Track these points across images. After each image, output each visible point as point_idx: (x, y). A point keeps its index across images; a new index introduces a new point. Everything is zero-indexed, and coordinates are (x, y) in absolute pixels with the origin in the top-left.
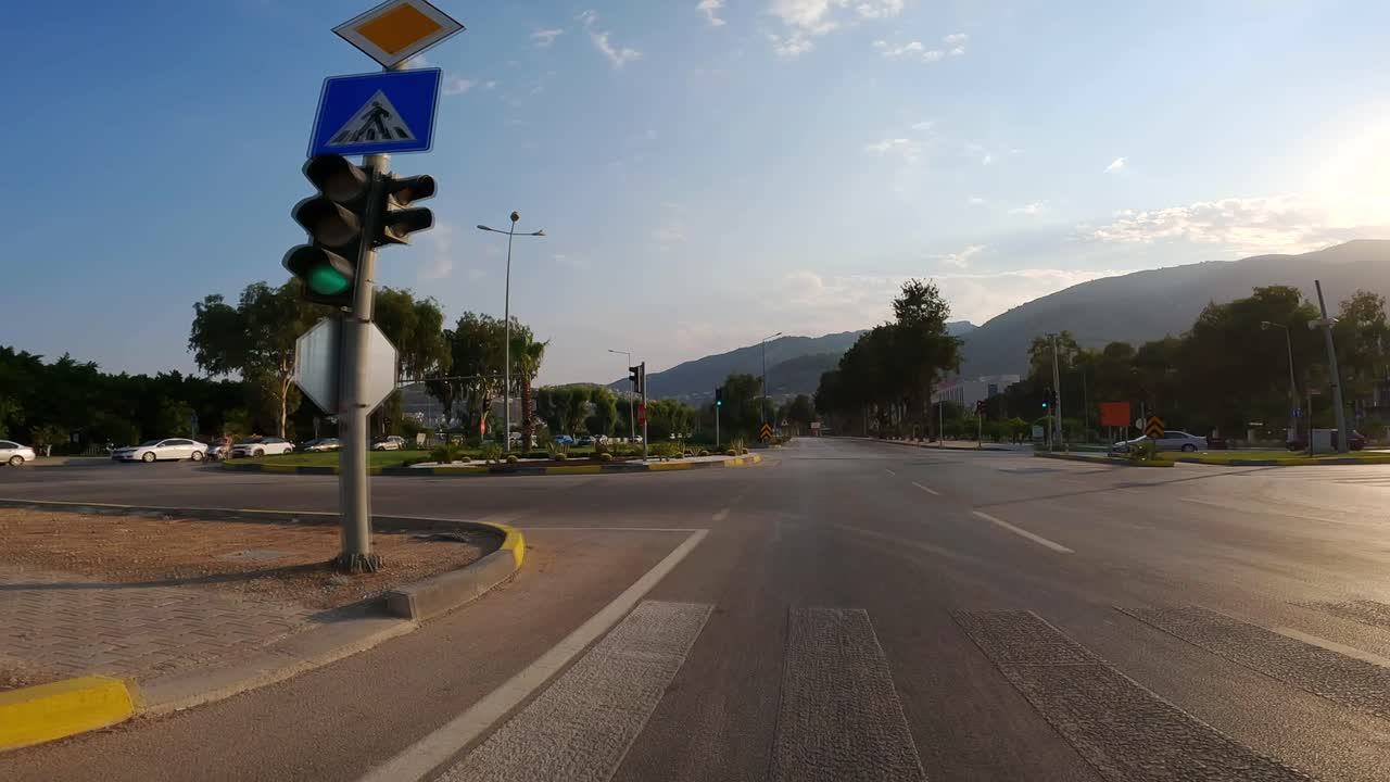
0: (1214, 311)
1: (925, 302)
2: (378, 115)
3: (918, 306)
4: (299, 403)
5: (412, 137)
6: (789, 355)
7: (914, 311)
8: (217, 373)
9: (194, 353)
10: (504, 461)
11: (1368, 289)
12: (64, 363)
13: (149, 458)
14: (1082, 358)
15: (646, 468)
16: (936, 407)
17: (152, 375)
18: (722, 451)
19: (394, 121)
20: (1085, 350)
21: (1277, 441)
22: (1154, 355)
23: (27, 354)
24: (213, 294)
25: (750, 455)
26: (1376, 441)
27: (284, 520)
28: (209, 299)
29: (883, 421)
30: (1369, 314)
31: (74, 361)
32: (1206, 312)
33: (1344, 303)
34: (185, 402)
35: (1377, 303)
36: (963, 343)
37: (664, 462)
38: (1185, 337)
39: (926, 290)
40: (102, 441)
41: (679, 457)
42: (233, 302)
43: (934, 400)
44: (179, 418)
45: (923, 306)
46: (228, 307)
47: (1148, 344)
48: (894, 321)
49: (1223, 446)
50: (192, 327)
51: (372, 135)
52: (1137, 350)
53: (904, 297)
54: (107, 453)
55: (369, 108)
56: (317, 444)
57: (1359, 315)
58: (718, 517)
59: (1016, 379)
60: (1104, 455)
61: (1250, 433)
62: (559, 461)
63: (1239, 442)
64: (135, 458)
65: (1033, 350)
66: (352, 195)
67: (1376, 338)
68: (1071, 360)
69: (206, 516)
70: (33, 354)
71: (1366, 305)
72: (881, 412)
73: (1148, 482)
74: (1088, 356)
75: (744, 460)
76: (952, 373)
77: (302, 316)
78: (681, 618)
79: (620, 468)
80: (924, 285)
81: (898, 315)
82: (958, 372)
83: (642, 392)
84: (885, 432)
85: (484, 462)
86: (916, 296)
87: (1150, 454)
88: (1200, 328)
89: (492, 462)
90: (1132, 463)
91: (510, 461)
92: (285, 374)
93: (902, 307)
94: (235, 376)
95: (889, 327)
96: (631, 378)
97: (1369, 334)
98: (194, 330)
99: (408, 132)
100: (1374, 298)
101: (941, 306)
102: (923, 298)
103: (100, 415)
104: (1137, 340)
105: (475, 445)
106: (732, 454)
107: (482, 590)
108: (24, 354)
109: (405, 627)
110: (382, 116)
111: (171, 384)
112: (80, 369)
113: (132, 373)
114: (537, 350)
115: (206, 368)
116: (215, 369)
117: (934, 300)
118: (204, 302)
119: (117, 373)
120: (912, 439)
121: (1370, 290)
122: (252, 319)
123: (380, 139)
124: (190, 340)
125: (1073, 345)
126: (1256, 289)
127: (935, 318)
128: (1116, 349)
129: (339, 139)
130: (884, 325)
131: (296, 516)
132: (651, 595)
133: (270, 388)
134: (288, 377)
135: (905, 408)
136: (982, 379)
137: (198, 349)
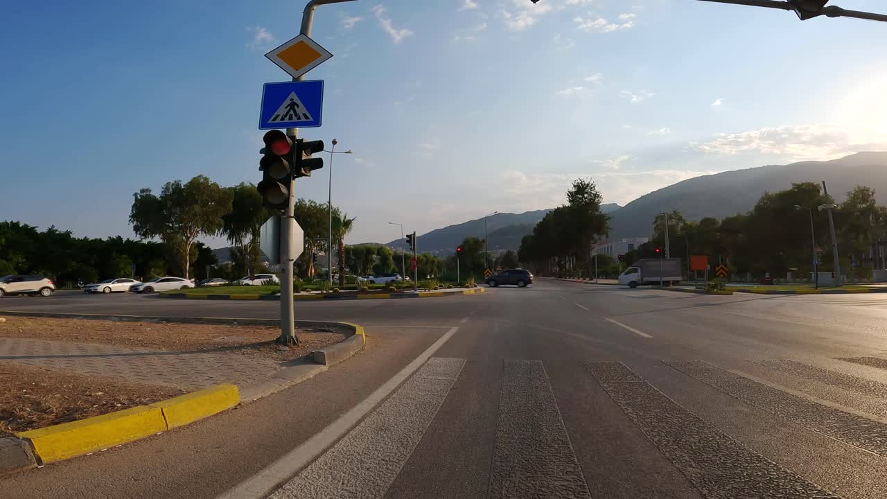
0: (768, 198)
1: (587, 193)
2: (293, 105)
3: (582, 195)
4: (197, 256)
5: (311, 119)
6: (501, 225)
7: (580, 198)
8: (146, 238)
9: (132, 225)
10: (331, 291)
11: (863, 185)
12: (51, 232)
13: (107, 290)
14: (687, 227)
15: (417, 296)
16: (594, 257)
17: (105, 239)
18: (461, 285)
19: (301, 110)
20: (688, 222)
21: (805, 279)
22: (730, 226)
23: (28, 226)
24: (145, 188)
25: (478, 287)
26: (865, 280)
27: (230, 322)
28: (143, 191)
29: (561, 267)
30: (865, 200)
31: (56, 230)
32: (763, 198)
33: (849, 193)
34: (126, 256)
35: (871, 194)
36: (609, 218)
37: (427, 292)
38: (749, 214)
39: (588, 185)
40: (75, 280)
41: (436, 289)
42: (157, 193)
43: (593, 253)
44: (122, 266)
45: (586, 195)
46: (154, 196)
47: (727, 218)
48: (568, 204)
49: (771, 283)
50: (131, 208)
51: (291, 118)
52: (720, 222)
53: (574, 190)
54: (79, 288)
55: (287, 102)
56: (208, 282)
57: (858, 201)
58: (464, 321)
59: (646, 240)
60: (693, 288)
61: (789, 274)
62: (363, 291)
63: (782, 280)
64: (98, 290)
65: (656, 222)
66: (286, 151)
67: (869, 216)
68: (679, 228)
69: (185, 321)
70: (31, 225)
71: (863, 195)
72: (559, 262)
73: (711, 303)
74: (691, 226)
75: (475, 290)
76: (604, 237)
77: (199, 202)
78: (453, 365)
79: (401, 295)
80: (586, 183)
81: (570, 201)
82: (607, 237)
83: (414, 250)
84: (562, 275)
85: (319, 292)
86: (581, 189)
87: (719, 287)
88: (759, 208)
89: (325, 292)
90: (708, 292)
91: (335, 291)
92: (188, 238)
93: (572, 196)
94: (157, 239)
95: (564, 207)
96: (407, 241)
97: (865, 212)
98: (132, 210)
99: (309, 115)
100: (868, 190)
101: (597, 196)
102: (586, 191)
103: (74, 263)
104: (720, 216)
105: (309, 281)
106: (467, 287)
107: (352, 353)
108: (26, 226)
109: (324, 368)
110: (296, 107)
111: (116, 244)
112: (61, 235)
113: (91, 238)
114: (347, 224)
115: (140, 234)
116: (145, 235)
117: (593, 192)
118: (139, 192)
119: (82, 238)
120: (579, 279)
121: (865, 185)
122: (169, 204)
123: (295, 119)
124: (130, 216)
125: (680, 219)
126: (793, 184)
127: (593, 203)
128: (707, 222)
129: (274, 120)
130: (561, 206)
131: (235, 320)
132: (436, 354)
133: (180, 247)
134: (190, 240)
135: (574, 259)
136: (624, 240)
137: (135, 223)
